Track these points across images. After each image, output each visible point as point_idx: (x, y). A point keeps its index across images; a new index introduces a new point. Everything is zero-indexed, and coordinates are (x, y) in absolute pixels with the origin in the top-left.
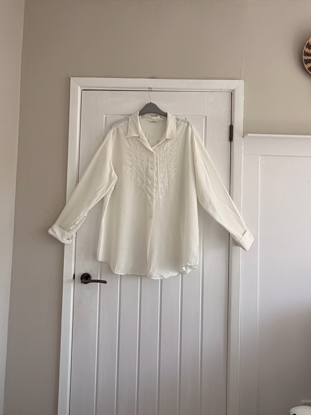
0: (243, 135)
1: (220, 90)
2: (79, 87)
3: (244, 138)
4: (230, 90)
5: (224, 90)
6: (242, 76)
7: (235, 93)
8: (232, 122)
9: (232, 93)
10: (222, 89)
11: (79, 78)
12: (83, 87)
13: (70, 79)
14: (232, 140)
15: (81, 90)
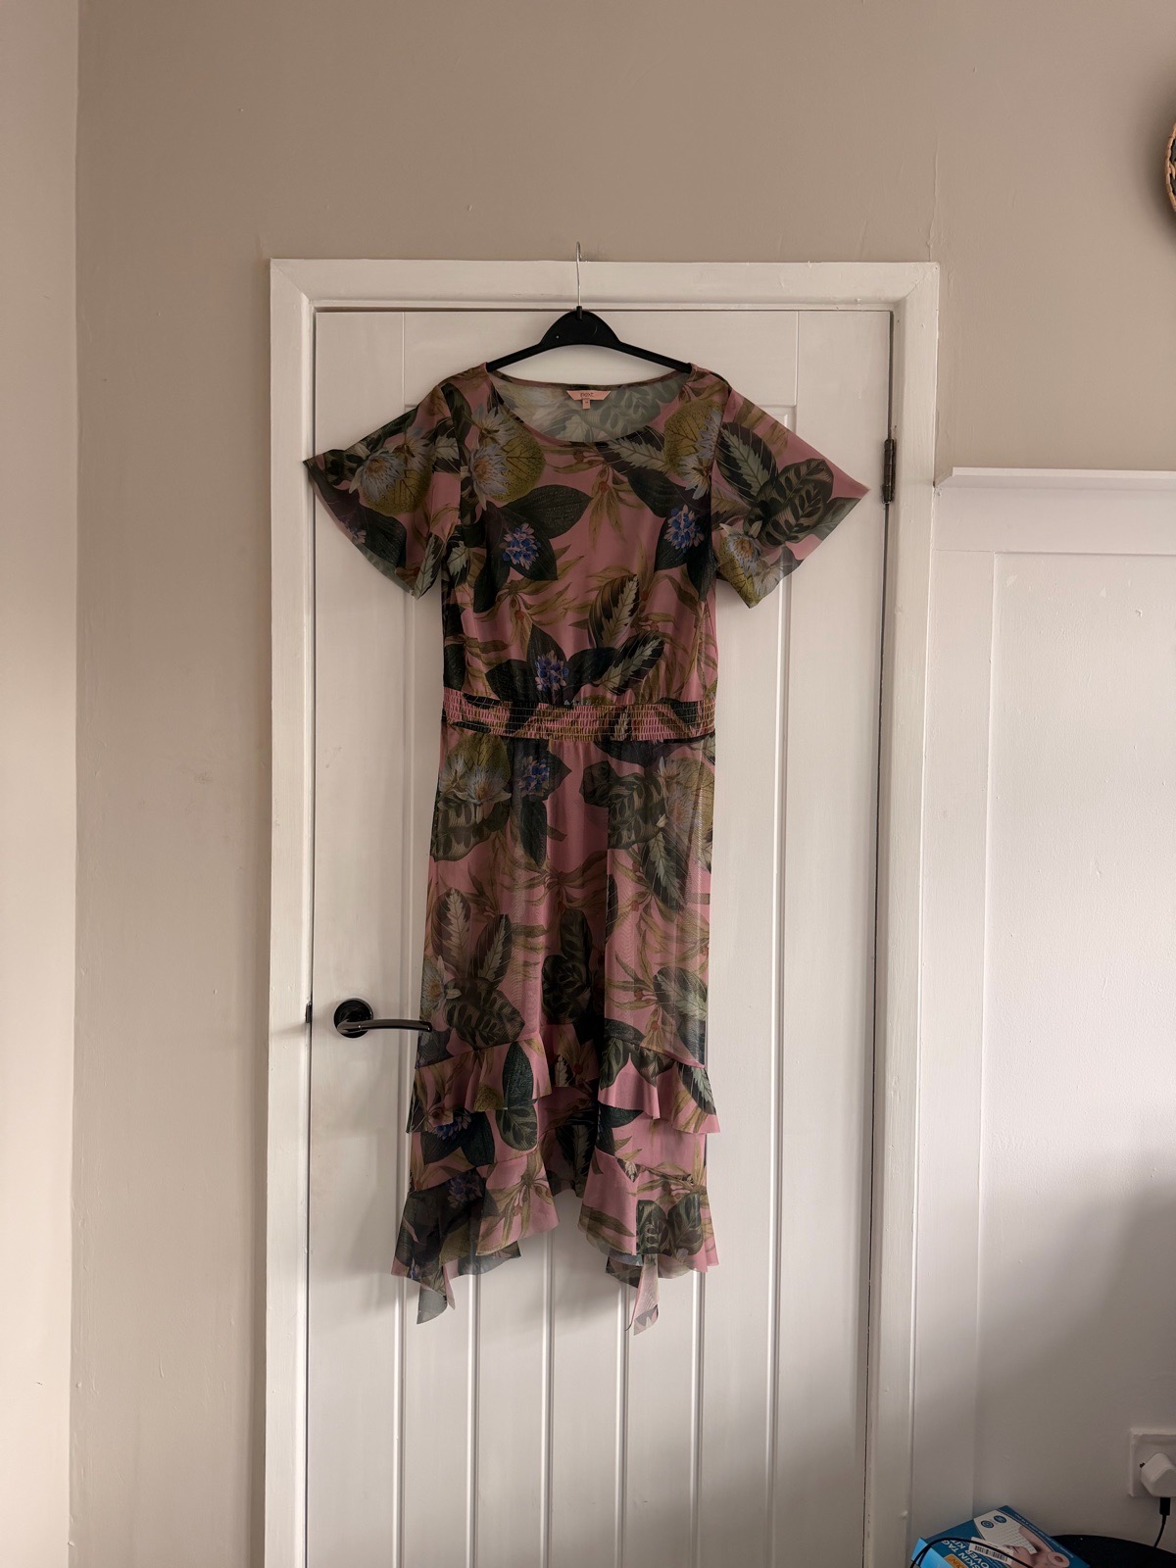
0: (935, 477)
1: (847, 303)
2: (304, 300)
3: (937, 490)
4: (887, 302)
5: (860, 303)
6: (931, 246)
7: (904, 316)
8: (892, 428)
9: (895, 313)
10: (856, 301)
11: (302, 260)
12: (320, 298)
13: (269, 269)
14: (892, 499)
15: (312, 312)
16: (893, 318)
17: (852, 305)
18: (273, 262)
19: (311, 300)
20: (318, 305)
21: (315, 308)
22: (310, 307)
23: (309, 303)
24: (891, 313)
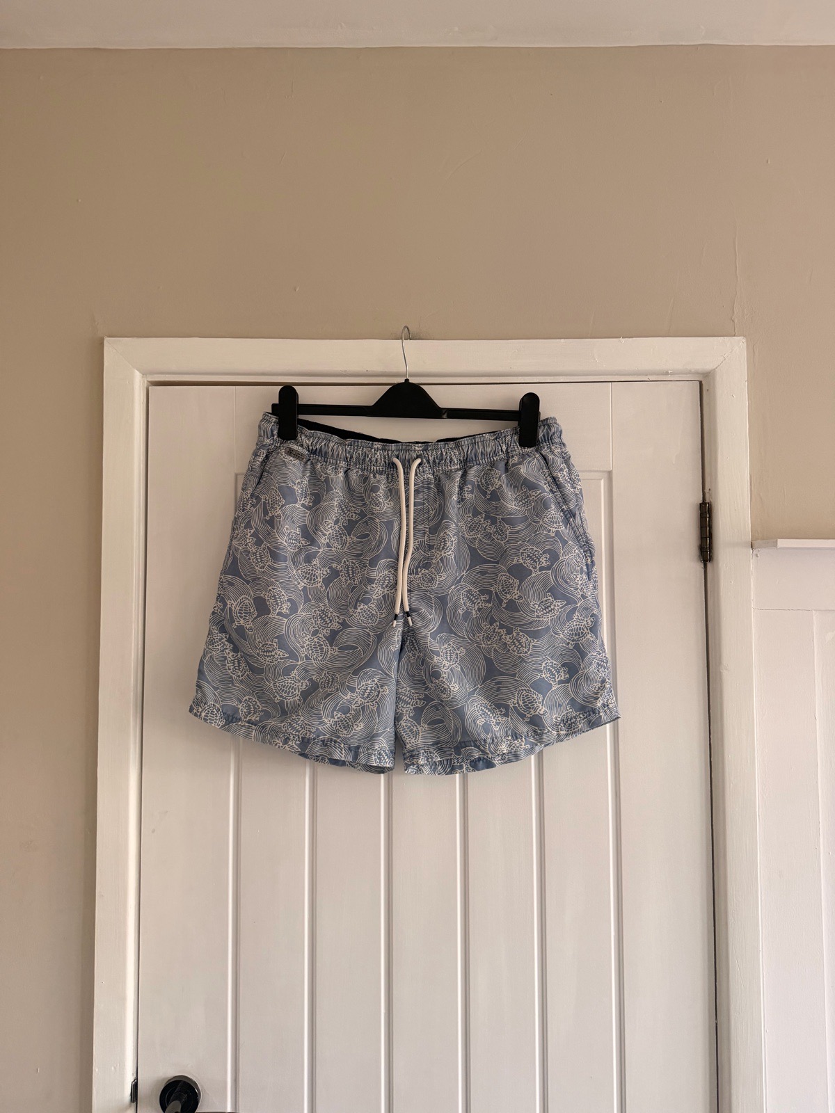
0: (752, 540)
1: (658, 374)
2: (137, 374)
3: (754, 552)
4: (697, 373)
5: (671, 374)
6: (736, 321)
7: (714, 387)
8: (707, 490)
9: (704, 383)
10: (667, 372)
11: (135, 339)
12: (152, 373)
13: (103, 347)
14: (711, 559)
15: (146, 386)
16: (703, 388)
17: (661, 377)
18: (107, 341)
19: (144, 374)
20: (150, 380)
21: (148, 381)
22: (144, 382)
23: (143, 377)
24: (701, 383)
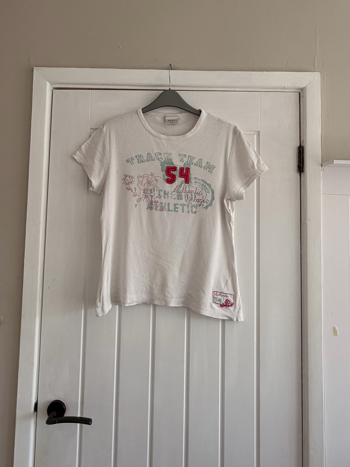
0: (322, 163)
1: (281, 88)
2: (48, 84)
3: (323, 168)
4: (298, 88)
5: (287, 89)
6: (316, 66)
7: (306, 94)
8: (302, 141)
9: (301, 93)
10: (285, 88)
11: (47, 68)
12: (54, 84)
13: (33, 71)
14: (303, 171)
15: (52, 89)
16: (301, 95)
17: (282, 90)
18: (35, 69)
19: (51, 84)
20: (54, 87)
22: (51, 87)
23: (51, 86)
24: (299, 93)
